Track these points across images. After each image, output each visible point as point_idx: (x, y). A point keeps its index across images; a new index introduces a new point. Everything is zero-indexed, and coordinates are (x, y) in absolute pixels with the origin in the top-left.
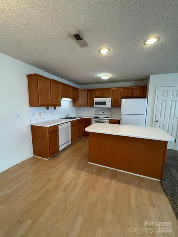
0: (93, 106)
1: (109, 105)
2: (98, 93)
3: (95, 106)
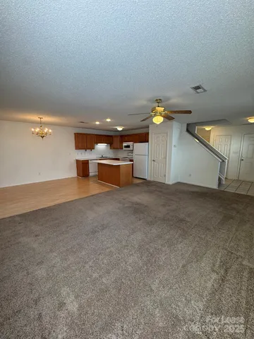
1: (131, 148)
3: (124, 149)
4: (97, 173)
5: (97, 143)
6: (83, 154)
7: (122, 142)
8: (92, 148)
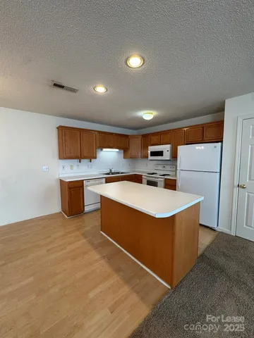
0: (147, 157)
1: (167, 156)
2: (154, 139)
3: (150, 158)
4: (98, 206)
5: (102, 148)
6: (75, 168)
7: (145, 147)
8: (92, 157)
